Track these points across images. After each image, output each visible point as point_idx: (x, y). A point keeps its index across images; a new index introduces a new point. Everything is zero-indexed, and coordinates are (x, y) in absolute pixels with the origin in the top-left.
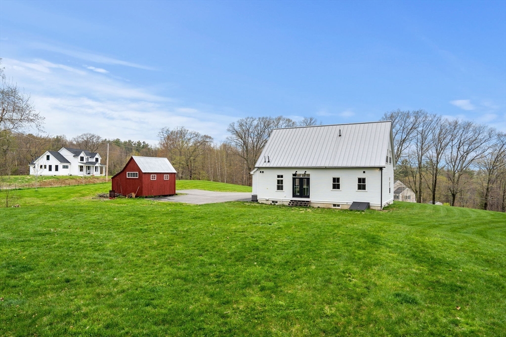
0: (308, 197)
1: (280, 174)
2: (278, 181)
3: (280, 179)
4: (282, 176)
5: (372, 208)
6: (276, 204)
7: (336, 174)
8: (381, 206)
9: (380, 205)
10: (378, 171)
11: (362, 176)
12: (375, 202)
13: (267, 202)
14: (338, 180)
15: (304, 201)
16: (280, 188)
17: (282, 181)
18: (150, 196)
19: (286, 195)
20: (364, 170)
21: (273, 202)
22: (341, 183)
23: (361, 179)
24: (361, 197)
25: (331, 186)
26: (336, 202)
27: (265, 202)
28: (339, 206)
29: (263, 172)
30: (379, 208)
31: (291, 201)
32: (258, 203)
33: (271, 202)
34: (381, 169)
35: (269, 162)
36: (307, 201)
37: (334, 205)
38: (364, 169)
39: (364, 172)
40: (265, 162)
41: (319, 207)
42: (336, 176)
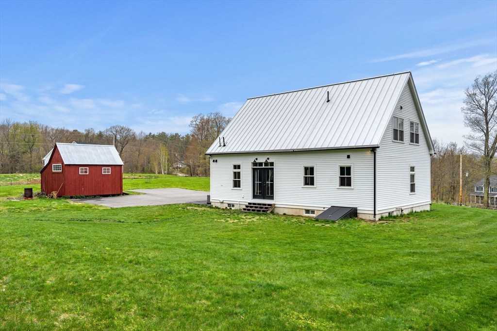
0: (272, 198)
1: (237, 163)
2: (235, 173)
3: (237, 170)
4: (239, 167)
5: (360, 216)
6: (233, 208)
7: (309, 162)
8: (375, 214)
9: (373, 213)
10: (369, 154)
11: (346, 163)
12: (365, 208)
13: (222, 205)
14: (312, 169)
15: (265, 205)
16: (237, 184)
17: (239, 173)
18: (78, 195)
19: (244, 196)
20: (348, 154)
21: (229, 205)
22: (316, 175)
23: (344, 168)
24: (345, 198)
25: (302, 181)
26: (310, 205)
27: (219, 205)
28: (313, 212)
29: (216, 161)
30: (372, 218)
31: (249, 204)
32: (211, 207)
33: (227, 206)
34: (373, 149)
35: (224, 146)
36: (269, 205)
37: (307, 211)
38: (348, 151)
39: (348, 157)
40: (220, 146)
41: (285, 214)
42: (309, 165)
